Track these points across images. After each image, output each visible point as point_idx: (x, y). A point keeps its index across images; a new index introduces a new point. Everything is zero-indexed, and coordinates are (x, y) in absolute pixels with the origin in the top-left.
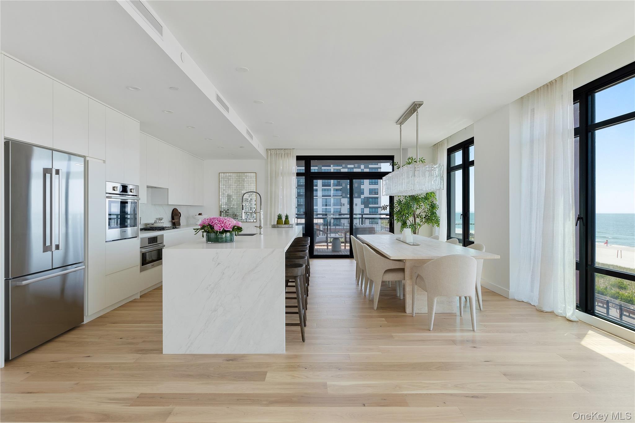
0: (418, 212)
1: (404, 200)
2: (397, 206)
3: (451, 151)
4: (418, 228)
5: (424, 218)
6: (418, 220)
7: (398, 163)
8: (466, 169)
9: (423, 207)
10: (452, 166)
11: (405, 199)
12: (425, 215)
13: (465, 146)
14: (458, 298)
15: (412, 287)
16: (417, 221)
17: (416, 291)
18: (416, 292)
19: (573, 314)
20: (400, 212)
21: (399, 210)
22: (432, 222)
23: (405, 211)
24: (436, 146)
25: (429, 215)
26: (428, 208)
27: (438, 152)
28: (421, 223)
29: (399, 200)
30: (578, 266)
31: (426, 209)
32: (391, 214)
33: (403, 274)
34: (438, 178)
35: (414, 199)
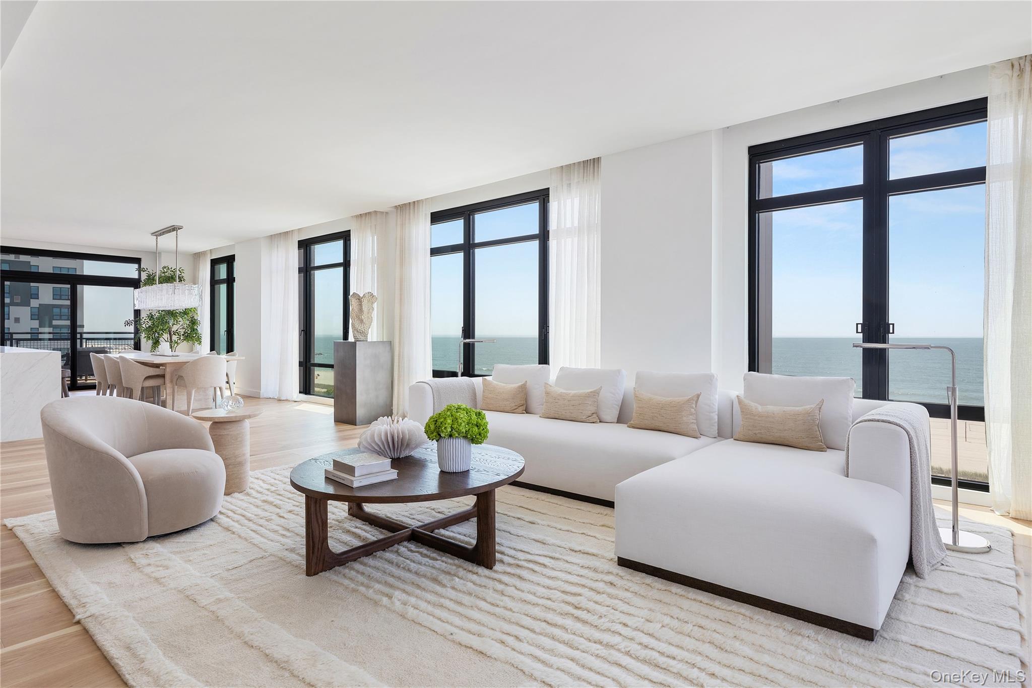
0: (174, 328)
1: (157, 314)
2: (147, 322)
3: (215, 263)
4: (175, 346)
5: (183, 335)
6: (175, 338)
7: (147, 269)
8: (230, 285)
9: (181, 323)
10: (216, 278)
11: (159, 313)
12: (184, 332)
13: (230, 260)
14: (213, 389)
15: (172, 389)
16: (173, 339)
17: (176, 390)
18: (176, 394)
19: (298, 396)
20: (150, 329)
21: (150, 326)
22: (193, 340)
23: (159, 327)
24: (197, 256)
25: (189, 332)
26: (188, 323)
27: (200, 262)
28: (179, 341)
29: (150, 314)
30: (301, 364)
31: (186, 325)
32: (137, 331)
33: (163, 379)
34: (197, 297)
35: (172, 314)
